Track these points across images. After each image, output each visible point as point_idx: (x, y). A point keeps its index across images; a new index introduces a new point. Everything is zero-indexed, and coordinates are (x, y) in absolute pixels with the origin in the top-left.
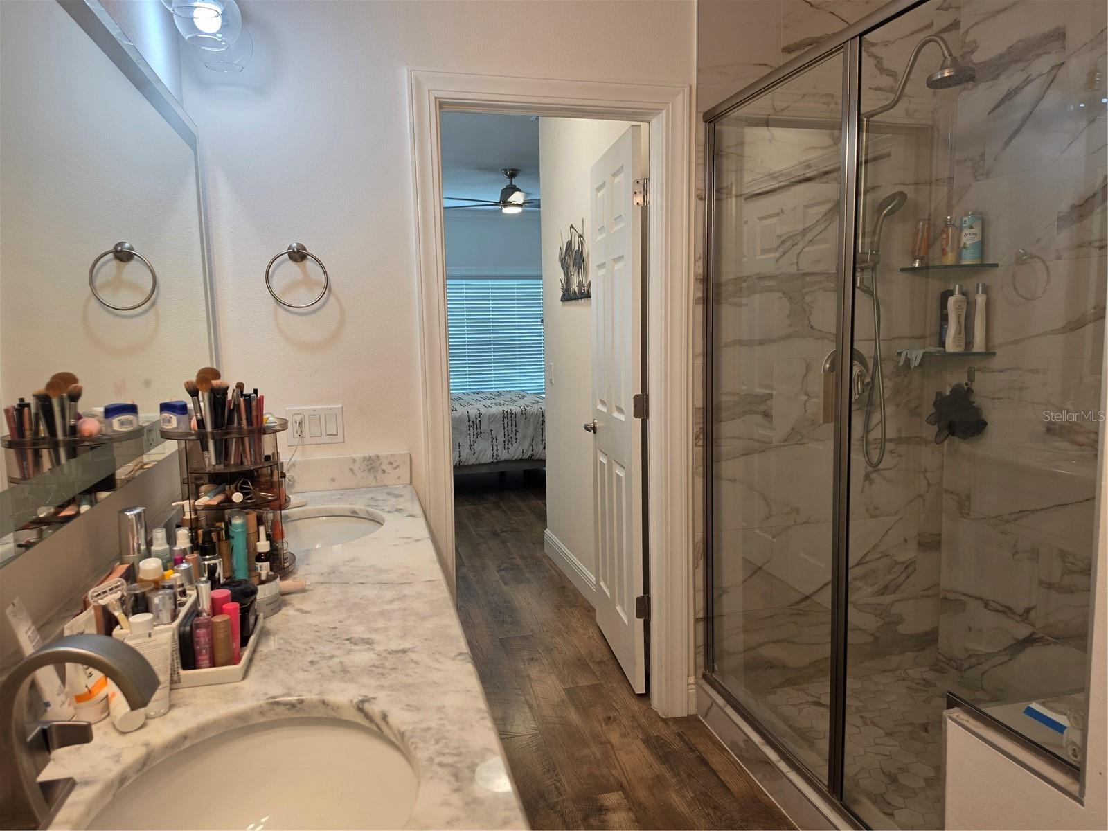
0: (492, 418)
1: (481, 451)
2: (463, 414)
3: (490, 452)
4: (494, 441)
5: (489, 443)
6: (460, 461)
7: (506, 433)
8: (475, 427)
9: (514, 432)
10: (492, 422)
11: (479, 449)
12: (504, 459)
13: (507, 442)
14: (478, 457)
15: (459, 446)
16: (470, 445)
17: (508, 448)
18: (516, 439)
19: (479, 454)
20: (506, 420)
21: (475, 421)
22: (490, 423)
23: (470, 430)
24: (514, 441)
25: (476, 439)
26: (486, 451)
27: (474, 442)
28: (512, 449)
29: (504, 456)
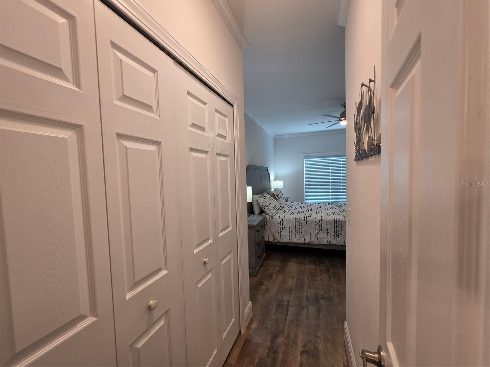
0: (328, 222)
1: (321, 238)
2: (313, 219)
3: (326, 240)
4: (329, 234)
5: (326, 234)
6: (310, 242)
7: (335, 231)
8: (319, 226)
9: (340, 231)
10: (328, 224)
11: (320, 237)
12: (334, 244)
13: (335, 236)
14: (320, 241)
15: (310, 234)
16: (316, 235)
17: (336, 239)
18: (341, 234)
19: (320, 239)
20: (335, 224)
21: (319, 223)
22: (327, 225)
23: (316, 227)
24: (340, 235)
25: (319, 232)
26: (324, 238)
27: (318, 233)
28: (338, 240)
29: (334, 242)
